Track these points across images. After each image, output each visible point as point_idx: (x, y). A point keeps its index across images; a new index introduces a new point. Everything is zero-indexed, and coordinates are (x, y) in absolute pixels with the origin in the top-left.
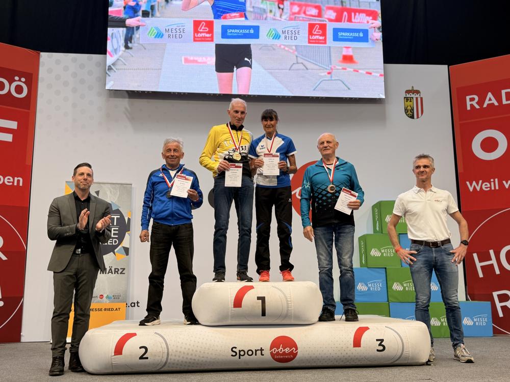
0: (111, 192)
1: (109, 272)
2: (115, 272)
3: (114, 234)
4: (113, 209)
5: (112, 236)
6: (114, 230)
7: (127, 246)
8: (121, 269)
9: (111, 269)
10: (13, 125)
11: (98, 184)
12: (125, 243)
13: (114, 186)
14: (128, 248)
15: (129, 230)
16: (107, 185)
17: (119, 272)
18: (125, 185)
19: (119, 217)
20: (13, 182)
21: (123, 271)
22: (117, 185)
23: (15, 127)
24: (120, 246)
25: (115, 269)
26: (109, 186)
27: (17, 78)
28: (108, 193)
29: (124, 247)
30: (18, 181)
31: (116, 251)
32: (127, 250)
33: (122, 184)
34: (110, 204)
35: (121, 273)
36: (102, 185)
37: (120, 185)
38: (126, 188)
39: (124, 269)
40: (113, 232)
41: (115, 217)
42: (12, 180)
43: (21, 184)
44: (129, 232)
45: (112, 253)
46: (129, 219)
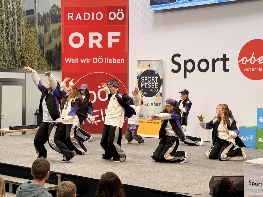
0: (155, 65)
1: (154, 105)
2: (157, 105)
3: (156, 86)
4: (156, 74)
5: (155, 87)
6: (156, 84)
7: (162, 92)
8: (159, 104)
9: (155, 104)
10: (118, 34)
11: (149, 61)
12: (161, 91)
13: (156, 61)
14: (162, 94)
15: (162, 84)
16: (153, 61)
17: (158, 105)
18: (160, 61)
19: (158, 77)
20: (120, 62)
21: (160, 105)
22: (157, 61)
23: (120, 35)
24: (159, 92)
25: (157, 104)
26: (154, 61)
27: (119, 10)
28: (154, 65)
29: (160, 93)
30: (123, 61)
31: (157, 94)
32: (161, 94)
33: (159, 60)
34: (154, 71)
35: (159, 106)
36: (151, 61)
37: (158, 61)
38: (160, 62)
39: (160, 104)
40: (155, 85)
41: (157, 78)
42: (120, 61)
43: (124, 62)
44: (162, 85)
45: (155, 96)
46: (162, 79)
